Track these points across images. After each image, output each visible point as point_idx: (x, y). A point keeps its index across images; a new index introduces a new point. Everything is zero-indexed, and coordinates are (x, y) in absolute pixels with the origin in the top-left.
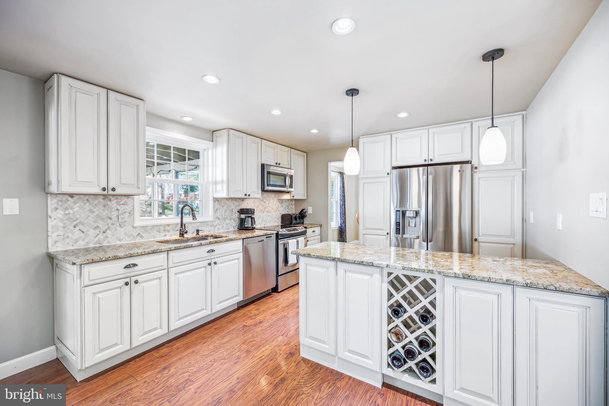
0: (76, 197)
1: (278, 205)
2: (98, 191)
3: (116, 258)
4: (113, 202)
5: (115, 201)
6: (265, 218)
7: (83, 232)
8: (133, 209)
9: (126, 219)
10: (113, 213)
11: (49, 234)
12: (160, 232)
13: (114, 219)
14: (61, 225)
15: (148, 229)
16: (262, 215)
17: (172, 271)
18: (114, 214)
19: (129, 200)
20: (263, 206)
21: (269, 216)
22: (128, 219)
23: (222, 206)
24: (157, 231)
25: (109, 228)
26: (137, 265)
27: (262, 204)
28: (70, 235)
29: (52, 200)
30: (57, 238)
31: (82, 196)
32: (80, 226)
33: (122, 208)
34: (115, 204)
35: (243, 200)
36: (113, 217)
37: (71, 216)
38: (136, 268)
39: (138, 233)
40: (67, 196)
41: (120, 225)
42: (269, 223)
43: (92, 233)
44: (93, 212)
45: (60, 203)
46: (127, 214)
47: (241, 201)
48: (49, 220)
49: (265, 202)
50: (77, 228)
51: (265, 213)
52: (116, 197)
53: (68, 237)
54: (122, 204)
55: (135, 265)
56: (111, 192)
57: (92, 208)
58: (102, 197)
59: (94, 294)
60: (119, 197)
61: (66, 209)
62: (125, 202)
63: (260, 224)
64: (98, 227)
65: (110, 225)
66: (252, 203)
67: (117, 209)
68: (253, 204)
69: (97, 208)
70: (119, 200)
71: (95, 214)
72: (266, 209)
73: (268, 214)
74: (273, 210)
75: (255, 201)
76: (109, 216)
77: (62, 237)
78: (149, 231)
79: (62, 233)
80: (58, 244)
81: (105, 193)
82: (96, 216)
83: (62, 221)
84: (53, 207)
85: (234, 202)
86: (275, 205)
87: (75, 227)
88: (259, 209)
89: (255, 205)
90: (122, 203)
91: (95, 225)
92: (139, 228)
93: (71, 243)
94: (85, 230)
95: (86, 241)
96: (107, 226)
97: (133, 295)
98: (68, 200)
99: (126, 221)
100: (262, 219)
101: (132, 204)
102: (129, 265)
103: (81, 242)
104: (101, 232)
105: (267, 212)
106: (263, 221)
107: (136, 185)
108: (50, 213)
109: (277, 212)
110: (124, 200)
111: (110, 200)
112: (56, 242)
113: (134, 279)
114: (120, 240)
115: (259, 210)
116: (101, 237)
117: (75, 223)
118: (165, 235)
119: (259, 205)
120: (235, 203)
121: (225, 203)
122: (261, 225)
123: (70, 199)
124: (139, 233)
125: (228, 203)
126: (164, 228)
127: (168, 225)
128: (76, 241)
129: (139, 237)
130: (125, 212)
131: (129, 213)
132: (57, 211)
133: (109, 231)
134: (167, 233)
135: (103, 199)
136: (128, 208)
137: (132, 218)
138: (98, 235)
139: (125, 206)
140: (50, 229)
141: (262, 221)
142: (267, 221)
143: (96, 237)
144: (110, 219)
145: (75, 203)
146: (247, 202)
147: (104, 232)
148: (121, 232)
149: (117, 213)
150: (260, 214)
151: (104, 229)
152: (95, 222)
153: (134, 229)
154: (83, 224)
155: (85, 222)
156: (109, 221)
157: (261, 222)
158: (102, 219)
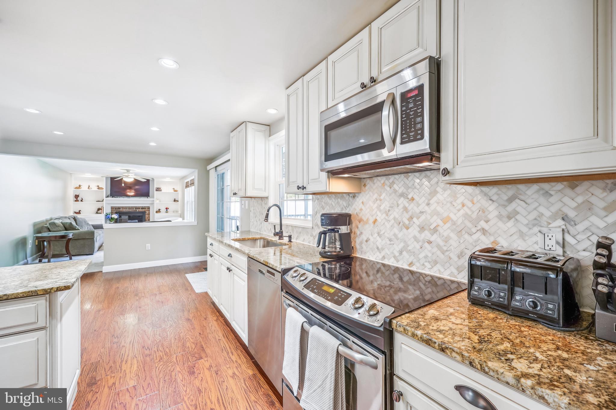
1: (483, 210)
6: (414, 246)
16: (400, 235)
20: (406, 209)
21: (430, 242)
23: (322, 207)
27: (401, 206)
35: (354, 197)
42: (428, 265)
47: (351, 199)
49: (413, 199)
51: (414, 231)
63: (395, 257)
66: (374, 202)
68: (376, 205)
72: (415, 220)
73: (426, 235)
74: (448, 225)
75: (382, 197)
85: (339, 200)
86: (459, 210)
88: (392, 217)
89: (382, 208)
100: (402, 245)
105: (422, 229)
106: (404, 253)
109: (475, 237)
115: (393, 221)
119: (392, 207)
120: (341, 203)
121: (326, 202)
122: (398, 261)
125: (330, 203)
141: (401, 252)
142: (422, 256)
146: (361, 201)
150: (396, 230)
157: (397, 254)
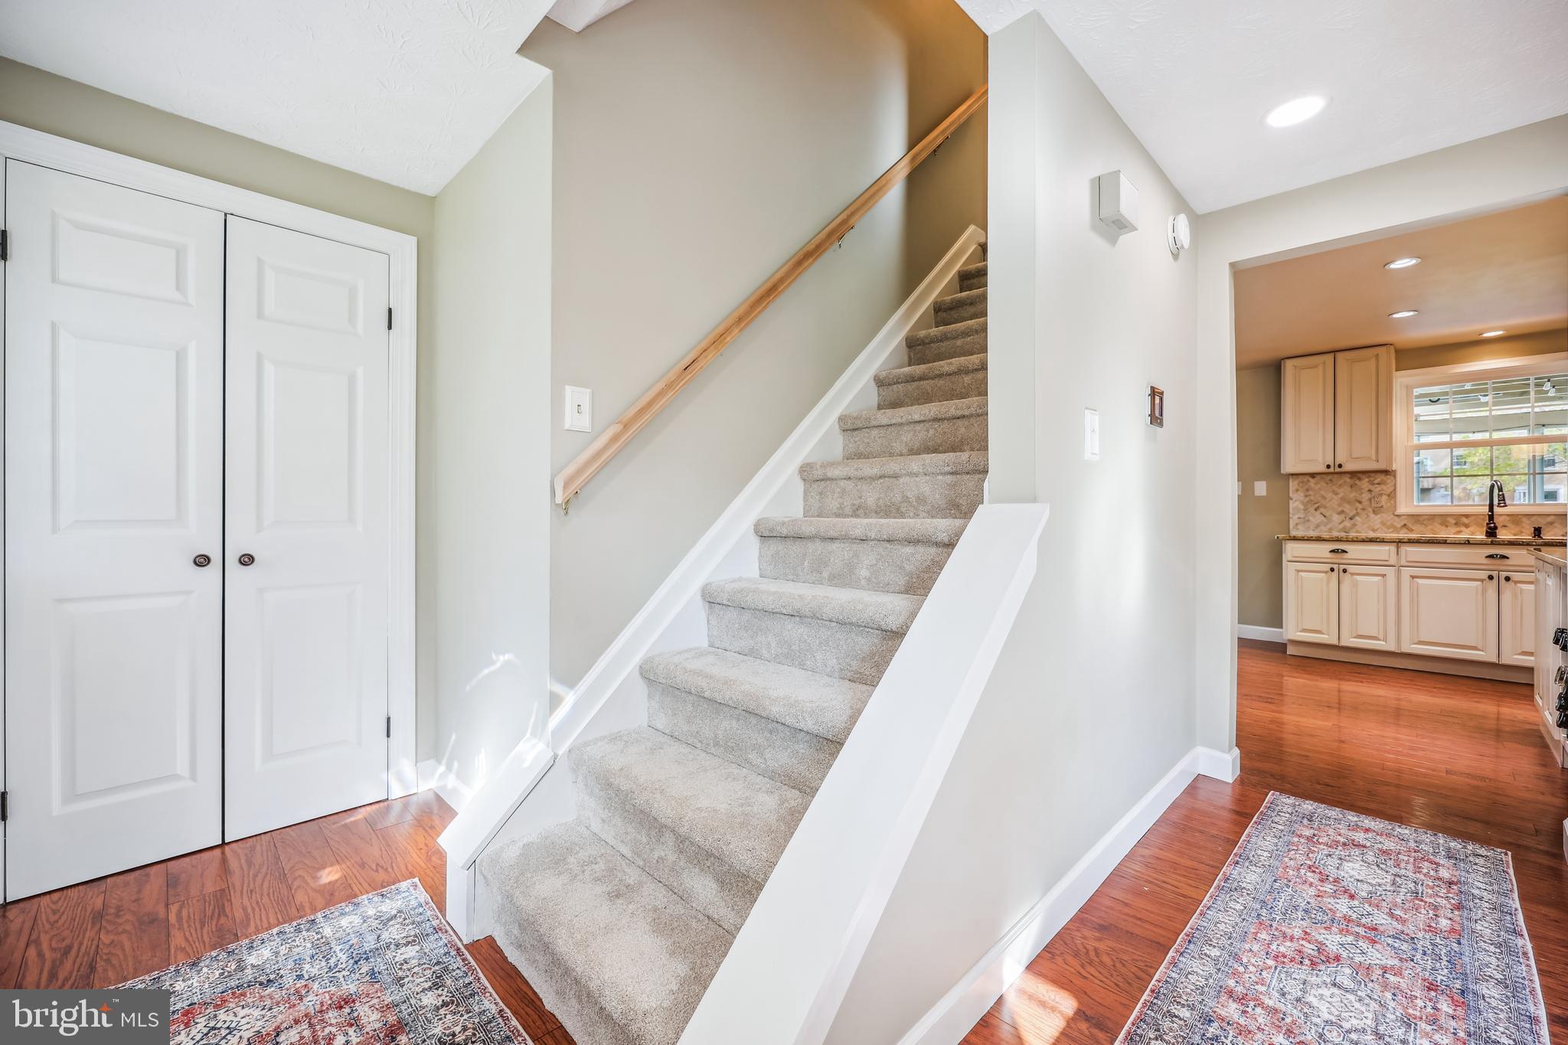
0: (1318, 477)
2: (1323, 469)
3: (1319, 539)
4: (1363, 482)
5: (1367, 480)
7: (1325, 516)
8: (1395, 490)
9: (1383, 503)
10: (1364, 495)
11: (1291, 516)
12: (1447, 526)
13: (1366, 503)
14: (1301, 507)
15: (1421, 519)
17: (1407, 572)
18: (1366, 496)
19: (1389, 479)
22: (1386, 503)
24: (1441, 524)
25: (1357, 514)
26: (1347, 552)
28: (1311, 518)
29: (1293, 481)
30: (1298, 521)
31: (1324, 476)
32: (1322, 510)
33: (1377, 489)
34: (1367, 484)
36: (1363, 500)
37: (1312, 498)
38: (1346, 556)
39: (1403, 523)
40: (1308, 477)
41: (1374, 511)
43: (1336, 518)
44: (1337, 494)
45: (1301, 484)
46: (1384, 498)
48: (1291, 502)
50: (1319, 511)
52: (1368, 475)
53: (1308, 521)
54: (1378, 484)
55: (1344, 551)
56: (1338, 470)
57: (1336, 489)
58: (1349, 476)
59: (1298, 571)
60: (1372, 475)
61: (1307, 490)
62: (1382, 480)
64: (1342, 512)
65: (1359, 510)
67: (1370, 491)
69: (1342, 489)
70: (1372, 479)
71: (1340, 496)
76: (1358, 499)
77: (1302, 520)
78: (1425, 522)
79: (1302, 516)
80: (1299, 527)
81: (1331, 470)
82: (1342, 499)
83: (1303, 503)
84: (1294, 488)
87: (1316, 510)
90: (1376, 482)
91: (1340, 509)
92: (1405, 517)
93: (1312, 528)
94: (1327, 514)
95: (1328, 527)
96: (1355, 512)
97: (1342, 586)
98: (1309, 481)
99: (1382, 507)
101: (1393, 484)
102: (1338, 550)
103: (1323, 528)
104: (1347, 518)
107: (1374, 457)
108: (1291, 495)
110: (1379, 478)
111: (1360, 479)
112: (1297, 524)
113: (1342, 567)
114: (1374, 530)
116: (1348, 524)
117: (1316, 505)
118: (1459, 532)
123: (1311, 479)
124: (1405, 525)
126: (1455, 519)
127: (1467, 516)
128: (1318, 526)
129: (1405, 530)
130: (1381, 495)
131: (1389, 496)
132: (1299, 492)
133: (1357, 518)
134: (1463, 529)
135: (1350, 478)
136: (1388, 489)
137: (1392, 502)
138: (1343, 521)
139: (1382, 486)
140: (1291, 511)
143: (1340, 523)
144: (1360, 502)
145: (1316, 484)
147: (1351, 519)
148: (1376, 520)
149: (1369, 496)
151: (1351, 515)
152: (1339, 506)
153: (1396, 518)
154: (1325, 507)
155: (1328, 505)
156: (1358, 504)
158: (1349, 502)
